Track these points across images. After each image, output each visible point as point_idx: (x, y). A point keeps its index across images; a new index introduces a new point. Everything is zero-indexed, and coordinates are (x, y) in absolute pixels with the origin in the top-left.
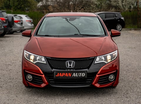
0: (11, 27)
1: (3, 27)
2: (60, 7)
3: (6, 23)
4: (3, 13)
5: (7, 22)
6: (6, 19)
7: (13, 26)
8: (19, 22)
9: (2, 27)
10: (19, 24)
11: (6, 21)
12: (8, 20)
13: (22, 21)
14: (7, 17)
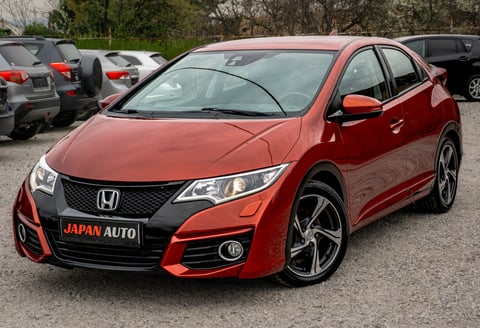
0: (91, 94)
1: (57, 96)
2: (275, 21)
3: (73, 79)
4: (62, 46)
5: (77, 77)
6: (76, 66)
7: (96, 89)
8: (122, 78)
9: (53, 96)
10: (124, 82)
11: (73, 75)
12: (79, 70)
13: (137, 74)
14: (76, 61)
